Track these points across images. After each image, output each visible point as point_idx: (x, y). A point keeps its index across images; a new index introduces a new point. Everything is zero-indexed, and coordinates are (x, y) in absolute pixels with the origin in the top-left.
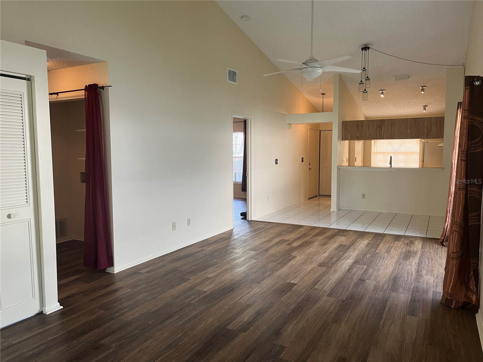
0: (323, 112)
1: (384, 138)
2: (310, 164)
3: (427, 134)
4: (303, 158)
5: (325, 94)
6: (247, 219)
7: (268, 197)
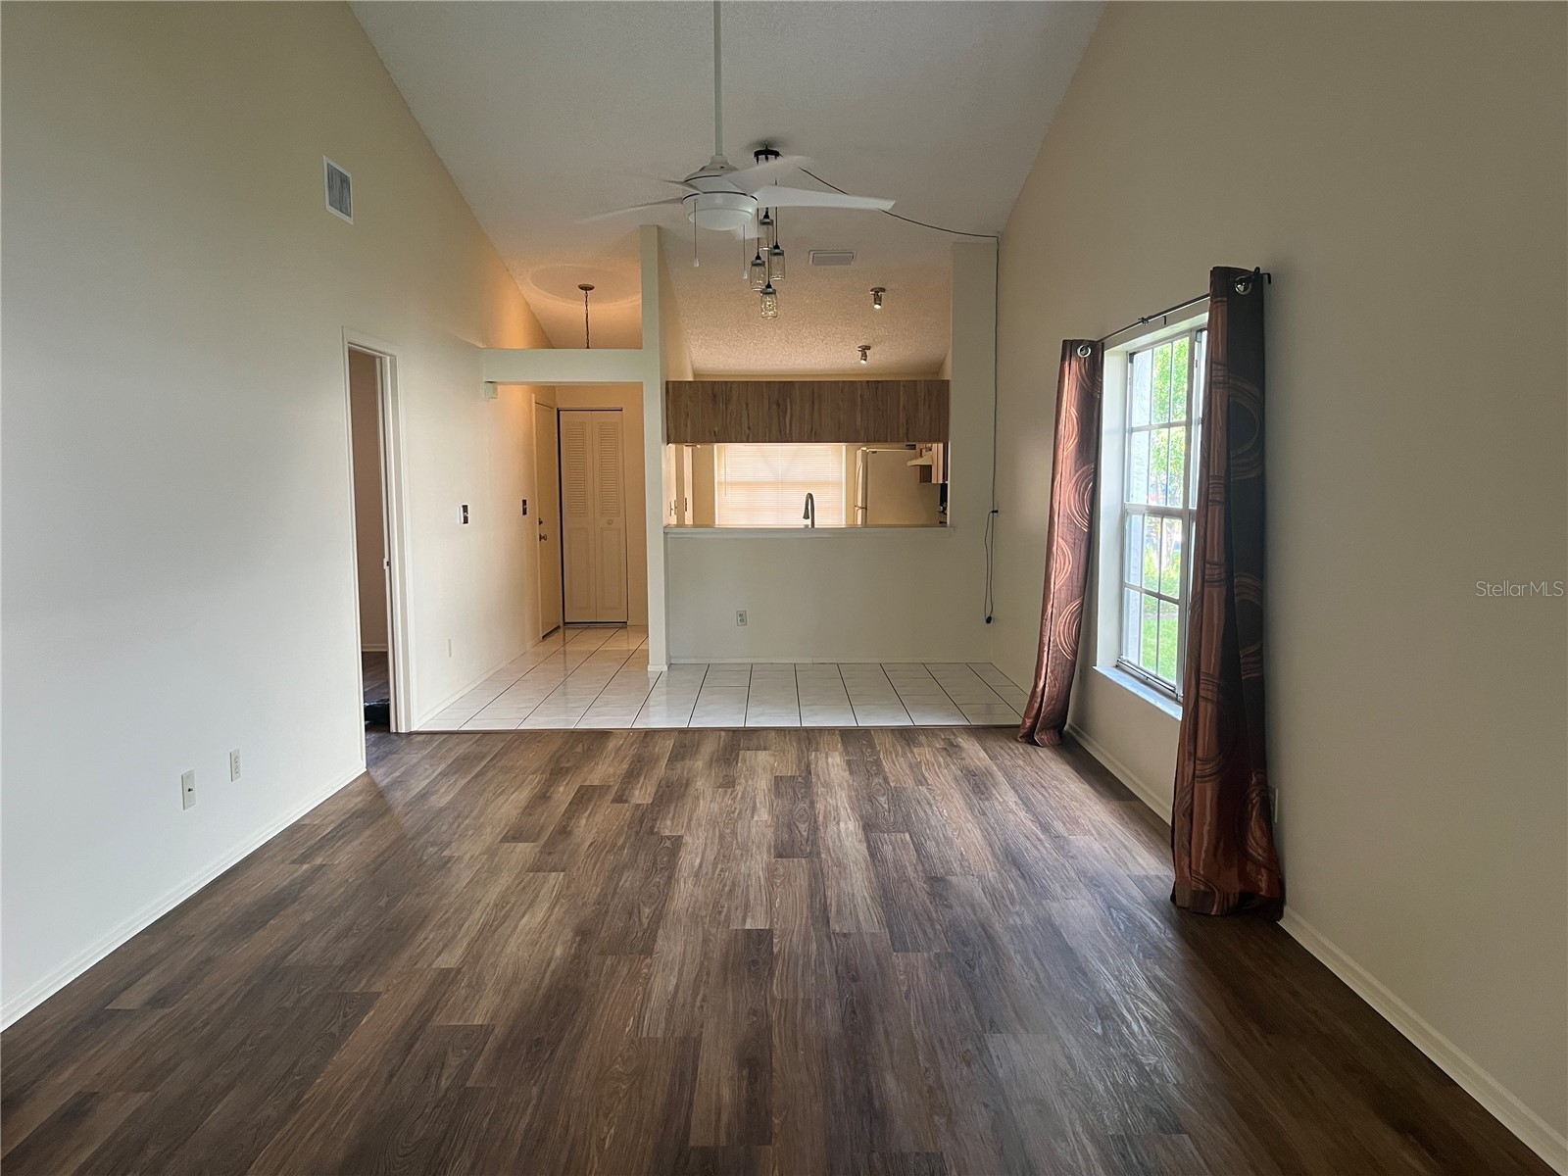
0: (588, 347)
1: (794, 439)
2: (540, 523)
3: (908, 430)
4: (524, 502)
5: (591, 289)
6: (393, 729)
7: (450, 640)
